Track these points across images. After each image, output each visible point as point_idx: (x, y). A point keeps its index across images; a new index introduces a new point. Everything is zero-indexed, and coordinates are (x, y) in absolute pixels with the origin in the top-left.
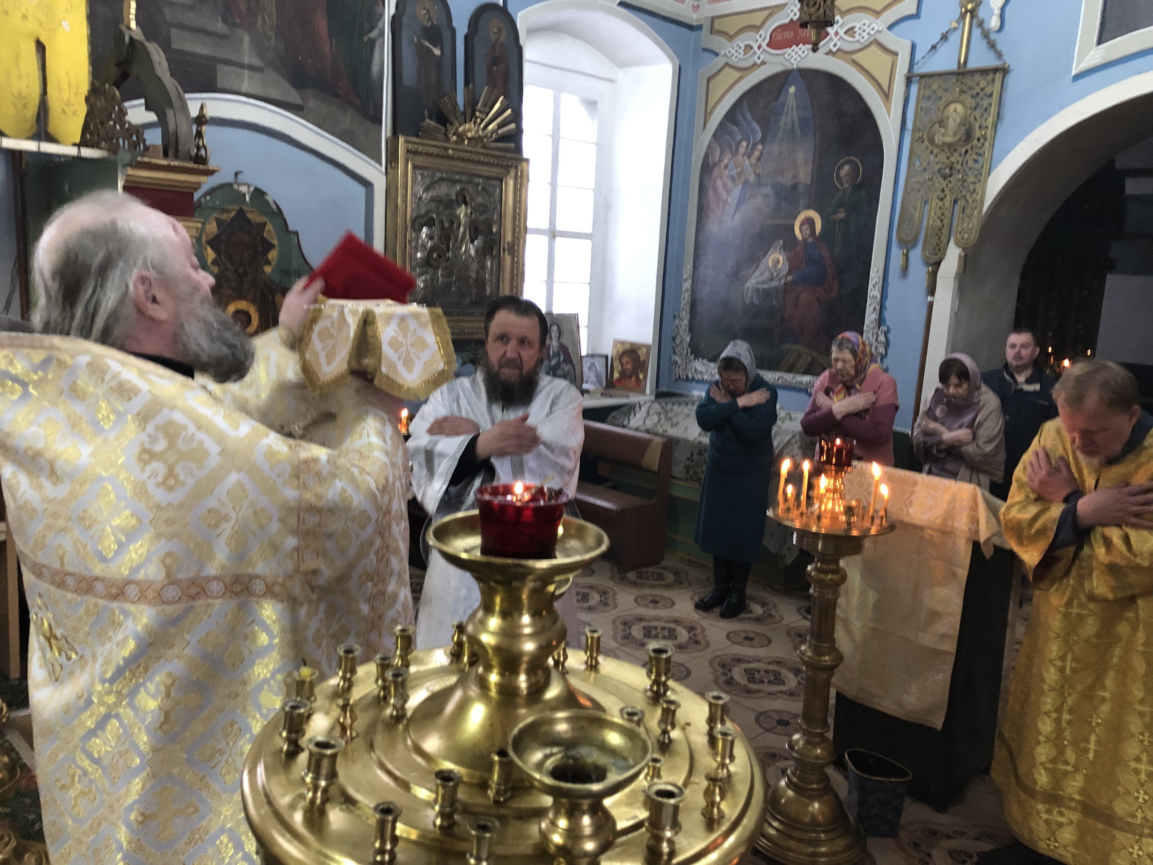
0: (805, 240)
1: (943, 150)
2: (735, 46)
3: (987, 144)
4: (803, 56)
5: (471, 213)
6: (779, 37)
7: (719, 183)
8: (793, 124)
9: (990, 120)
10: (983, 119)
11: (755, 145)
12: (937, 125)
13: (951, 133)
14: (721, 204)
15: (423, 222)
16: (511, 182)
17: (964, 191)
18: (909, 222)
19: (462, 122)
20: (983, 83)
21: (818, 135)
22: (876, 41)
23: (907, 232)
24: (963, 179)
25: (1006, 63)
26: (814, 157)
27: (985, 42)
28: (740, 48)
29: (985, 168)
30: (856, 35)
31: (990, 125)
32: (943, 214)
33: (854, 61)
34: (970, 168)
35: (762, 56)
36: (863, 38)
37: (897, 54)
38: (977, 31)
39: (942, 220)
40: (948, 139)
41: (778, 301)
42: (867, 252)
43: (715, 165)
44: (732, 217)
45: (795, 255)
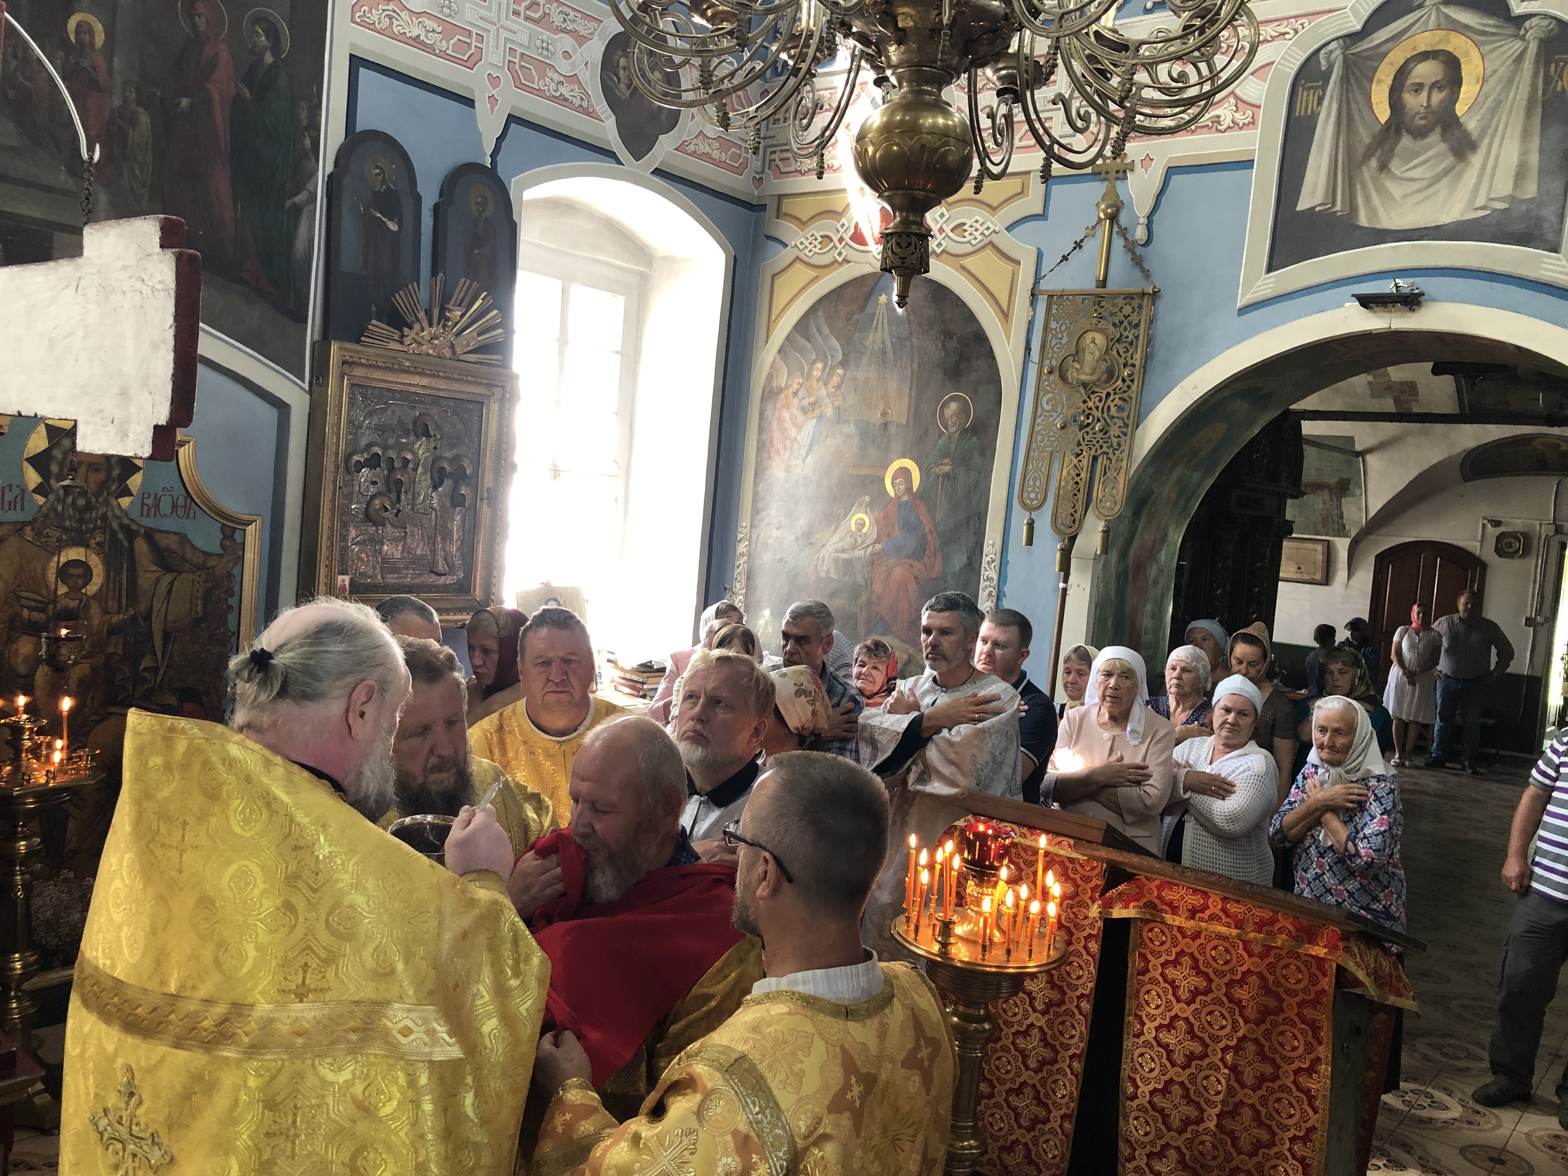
0: (898, 497)
2: (808, 236)
3: (1134, 387)
5: (435, 448)
7: (786, 415)
8: (883, 343)
9: (1138, 356)
10: (1129, 354)
11: (833, 368)
12: (1071, 358)
13: (1087, 370)
14: (788, 443)
15: (362, 460)
16: (495, 407)
17: (1105, 445)
18: (1034, 482)
19: (425, 324)
20: (1127, 310)
21: (916, 360)
22: (991, 243)
23: (1033, 495)
24: (1104, 431)
25: (1154, 287)
26: (911, 389)
27: (1129, 256)
28: (816, 239)
29: (1132, 418)
30: (966, 234)
31: (1137, 363)
32: (1078, 475)
33: (963, 268)
34: (1113, 417)
35: (844, 253)
36: (975, 239)
37: (1019, 263)
38: (1119, 243)
39: (1077, 483)
40: (1083, 377)
41: (864, 576)
42: (979, 518)
43: (780, 390)
44: (804, 462)
45: (885, 517)
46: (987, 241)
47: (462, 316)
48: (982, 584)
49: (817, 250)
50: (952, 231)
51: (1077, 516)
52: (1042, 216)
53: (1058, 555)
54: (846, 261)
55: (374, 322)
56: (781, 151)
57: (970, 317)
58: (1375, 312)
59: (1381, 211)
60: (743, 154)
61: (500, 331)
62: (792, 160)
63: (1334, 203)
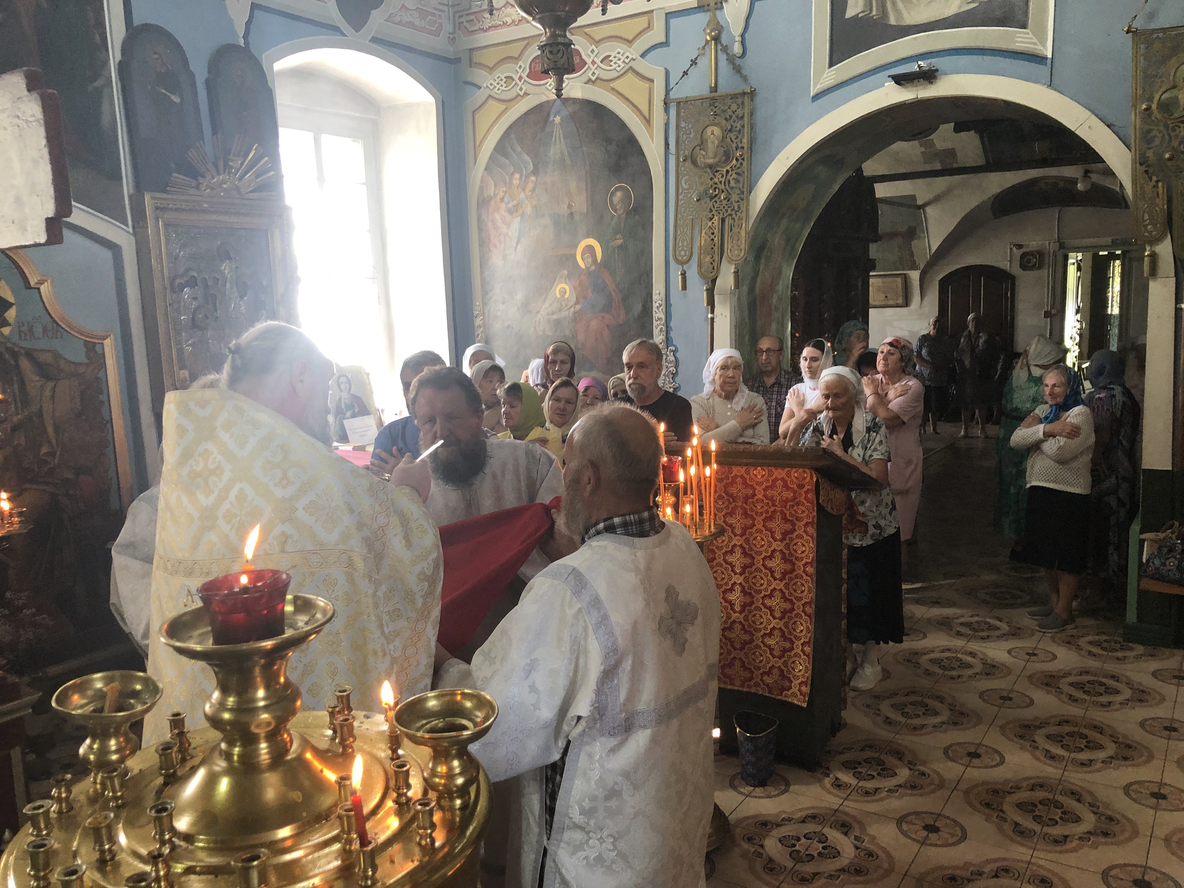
0: (587, 268)
1: (706, 172)
2: (496, 78)
3: (745, 164)
5: (237, 268)
6: (538, 68)
7: (497, 217)
9: (745, 140)
10: (739, 140)
11: (527, 177)
12: (698, 148)
13: (711, 154)
14: (502, 238)
15: (183, 281)
16: (277, 233)
17: (729, 209)
18: (683, 243)
19: (215, 174)
20: (734, 107)
21: (588, 163)
22: (631, 68)
23: (683, 253)
24: (728, 199)
25: (751, 87)
26: (586, 185)
27: (731, 67)
28: (502, 80)
29: (745, 186)
30: (612, 63)
31: (746, 146)
32: (713, 234)
33: (613, 89)
34: (733, 188)
35: (524, 88)
36: (619, 66)
37: (652, 81)
38: (723, 57)
39: (712, 240)
40: (709, 161)
41: (570, 329)
42: (647, 275)
43: (490, 199)
44: (515, 250)
45: (580, 284)
46: (627, 67)
47: (242, 164)
48: (655, 323)
49: (503, 88)
50: (601, 62)
51: (715, 264)
52: (666, 44)
53: (705, 294)
54: (526, 94)
55: (175, 175)
56: (468, 15)
57: (623, 126)
58: (906, 87)
59: (904, 12)
60: (439, 20)
61: (272, 173)
62: (475, 21)
63: (871, 10)
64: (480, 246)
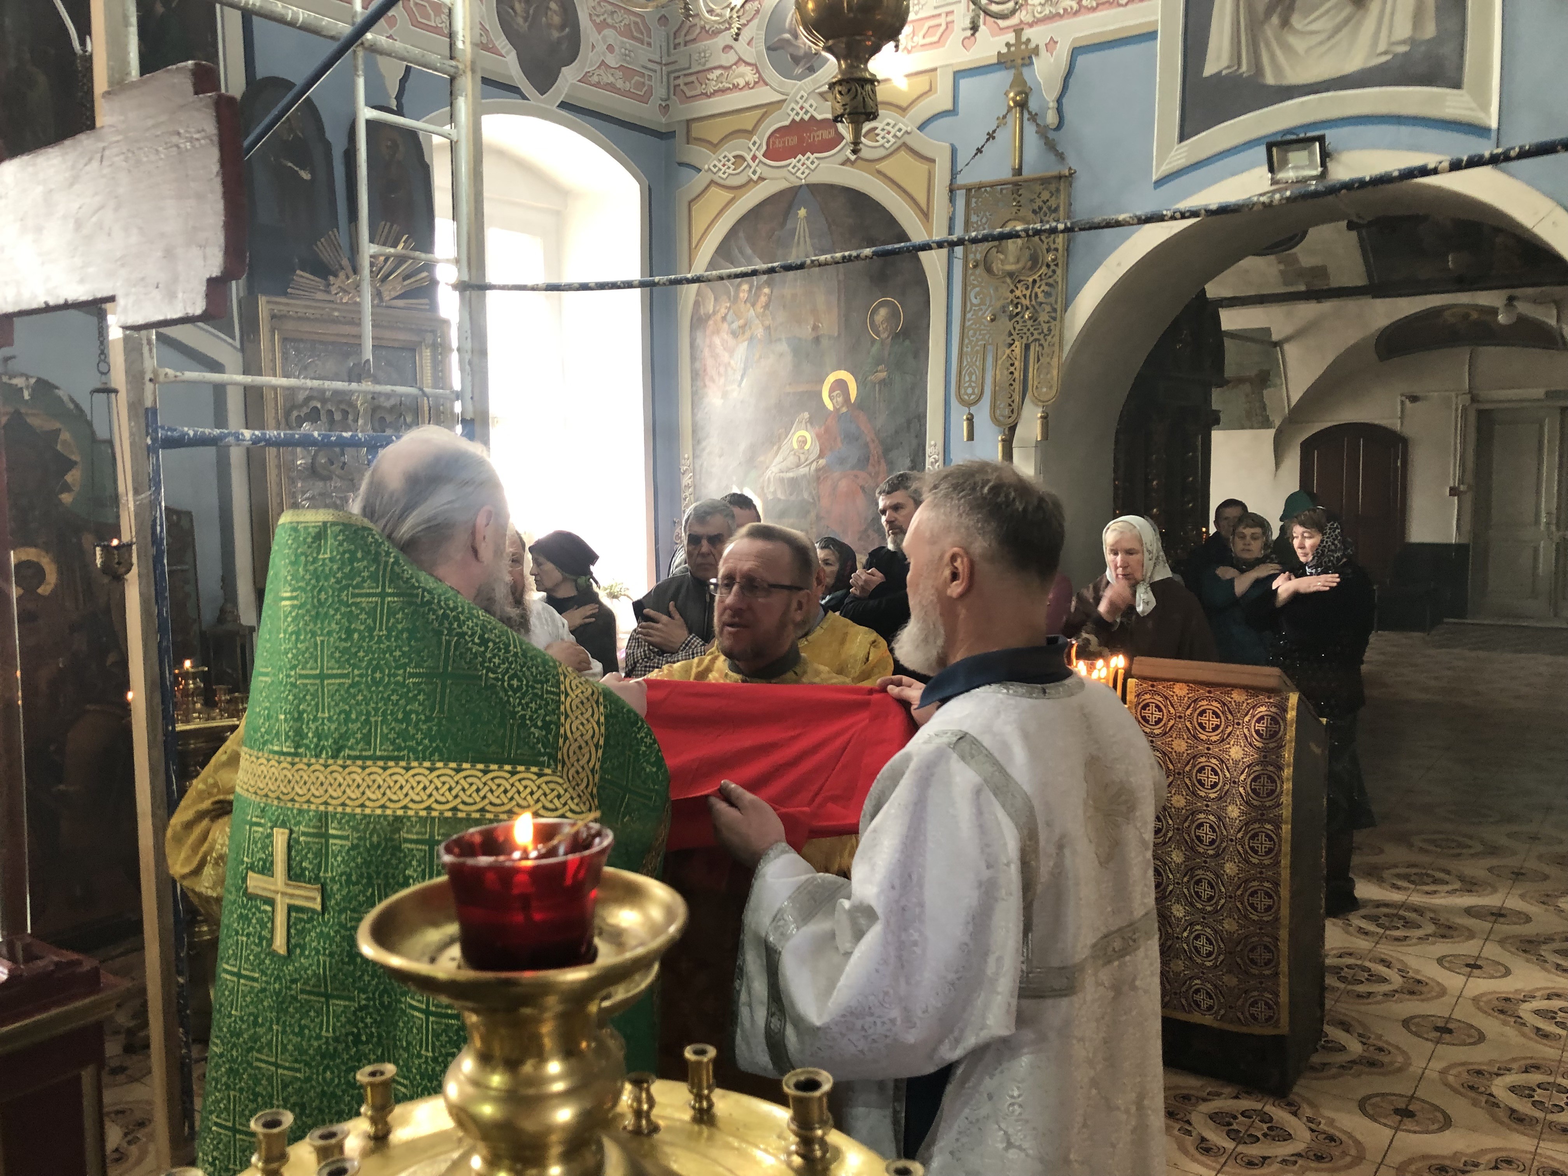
0: (836, 410)
1: (1004, 282)
2: (721, 158)
3: (1059, 272)
4: (813, 167)
6: (779, 145)
7: (717, 341)
9: (1060, 241)
11: (759, 288)
12: (994, 250)
13: (1011, 259)
14: (722, 369)
16: (427, 353)
17: (1035, 332)
18: (970, 377)
19: (350, 270)
20: (1045, 195)
22: (905, 144)
23: (970, 390)
24: (1035, 319)
25: (1070, 169)
26: (839, 300)
27: (1042, 142)
28: (729, 160)
29: (1060, 302)
30: (879, 138)
31: (1060, 247)
32: (1012, 365)
33: (879, 172)
34: (1041, 303)
35: (759, 171)
36: (888, 141)
37: (934, 161)
38: (1030, 130)
39: (1012, 373)
40: (1009, 267)
41: (810, 493)
42: (921, 419)
43: (708, 317)
44: (740, 385)
45: (827, 431)
46: (899, 143)
47: (386, 260)
49: (730, 171)
50: (864, 137)
51: (1015, 405)
52: (953, 112)
53: (1002, 444)
54: (761, 179)
55: (298, 272)
57: (890, 219)
59: (1286, 67)
60: (647, 82)
61: (424, 274)
62: (697, 84)
63: (1239, 65)
64: (694, 379)
